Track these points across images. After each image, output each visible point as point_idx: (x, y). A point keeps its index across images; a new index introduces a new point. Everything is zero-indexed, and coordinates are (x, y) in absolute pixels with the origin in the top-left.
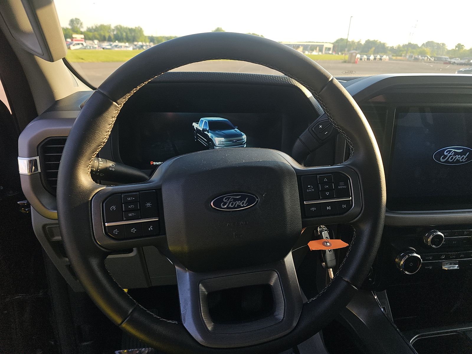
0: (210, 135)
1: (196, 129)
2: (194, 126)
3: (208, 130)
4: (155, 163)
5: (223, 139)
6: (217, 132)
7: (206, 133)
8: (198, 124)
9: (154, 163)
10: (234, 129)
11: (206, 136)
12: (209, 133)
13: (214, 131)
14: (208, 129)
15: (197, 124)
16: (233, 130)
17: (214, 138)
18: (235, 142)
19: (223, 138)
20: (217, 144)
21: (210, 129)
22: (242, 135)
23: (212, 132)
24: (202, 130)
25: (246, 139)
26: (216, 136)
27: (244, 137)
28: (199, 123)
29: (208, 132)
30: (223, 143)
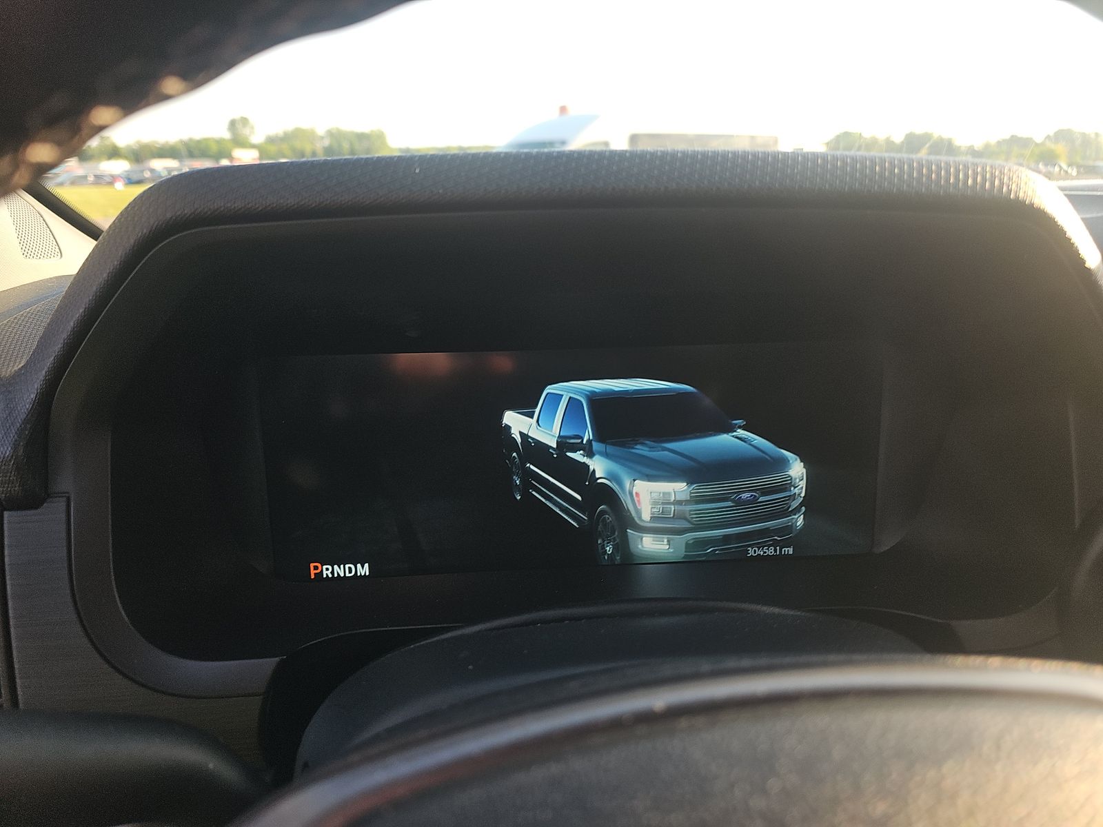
0: (599, 466)
1: (519, 440)
2: (508, 428)
3: (589, 441)
4: (330, 567)
5: (678, 489)
6: (641, 450)
7: (578, 456)
8: (531, 415)
9: (325, 567)
10: (729, 429)
11: (579, 476)
12: (597, 457)
13: (622, 445)
14: (588, 435)
15: (530, 419)
16: (725, 435)
17: (627, 485)
18: (747, 502)
19: (685, 484)
20: (646, 516)
21: (600, 435)
22: (783, 464)
23: (610, 449)
24: (555, 446)
25: (803, 484)
26: (640, 472)
27: (797, 470)
28: (537, 410)
29: (590, 454)
30: (681, 508)
